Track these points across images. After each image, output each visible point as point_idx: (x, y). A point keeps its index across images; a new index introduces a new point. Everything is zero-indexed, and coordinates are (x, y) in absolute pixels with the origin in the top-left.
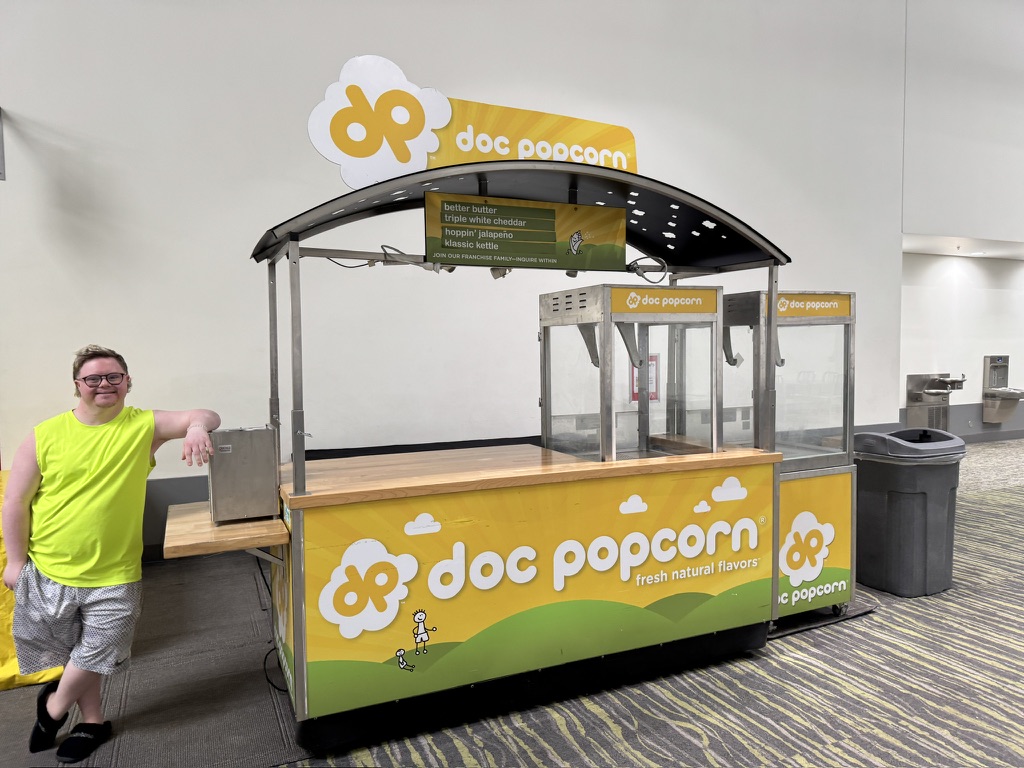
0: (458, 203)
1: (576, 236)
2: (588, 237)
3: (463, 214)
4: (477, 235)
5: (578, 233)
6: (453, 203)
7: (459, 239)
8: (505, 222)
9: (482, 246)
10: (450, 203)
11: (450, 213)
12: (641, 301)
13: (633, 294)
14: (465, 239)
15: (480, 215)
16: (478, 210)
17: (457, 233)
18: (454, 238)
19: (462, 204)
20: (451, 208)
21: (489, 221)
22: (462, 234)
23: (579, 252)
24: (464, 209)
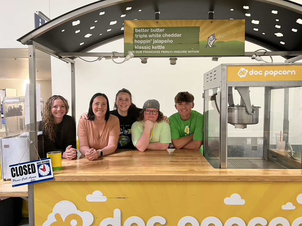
0: (143, 28)
1: (211, 37)
2: (219, 37)
3: (145, 33)
4: (152, 42)
5: (213, 35)
6: (140, 28)
7: (142, 45)
8: (169, 36)
9: (156, 48)
10: (138, 28)
11: (138, 33)
12: (248, 73)
13: (242, 69)
14: (146, 44)
15: (155, 33)
16: (154, 30)
17: (141, 42)
18: (139, 44)
19: (145, 28)
20: (139, 31)
21: (160, 36)
22: (144, 42)
23: (213, 46)
24: (146, 31)
